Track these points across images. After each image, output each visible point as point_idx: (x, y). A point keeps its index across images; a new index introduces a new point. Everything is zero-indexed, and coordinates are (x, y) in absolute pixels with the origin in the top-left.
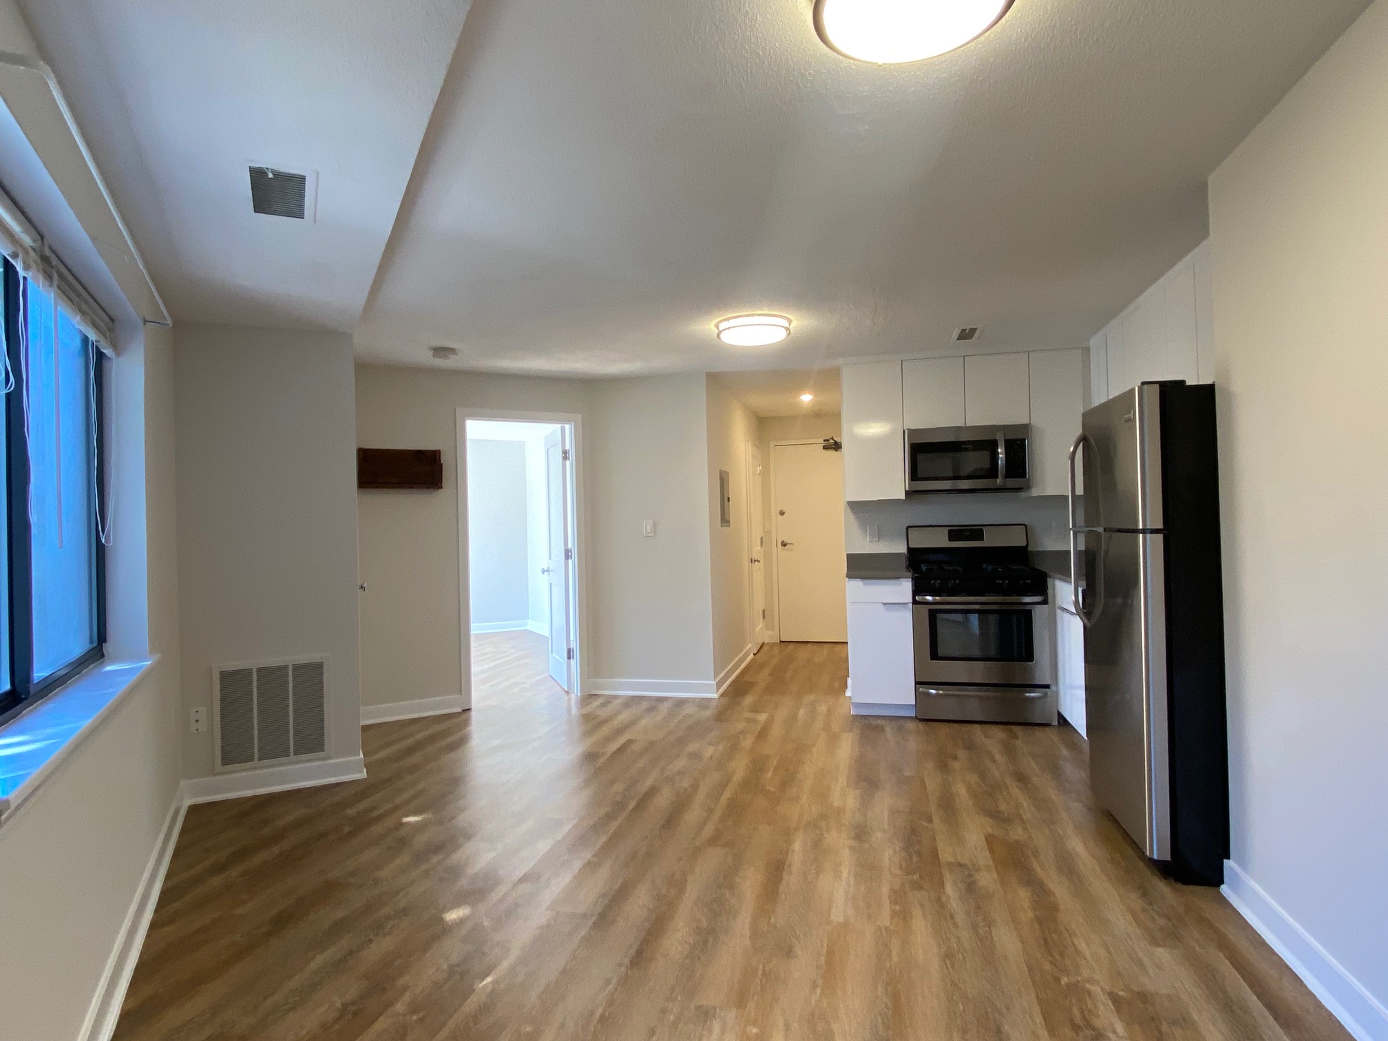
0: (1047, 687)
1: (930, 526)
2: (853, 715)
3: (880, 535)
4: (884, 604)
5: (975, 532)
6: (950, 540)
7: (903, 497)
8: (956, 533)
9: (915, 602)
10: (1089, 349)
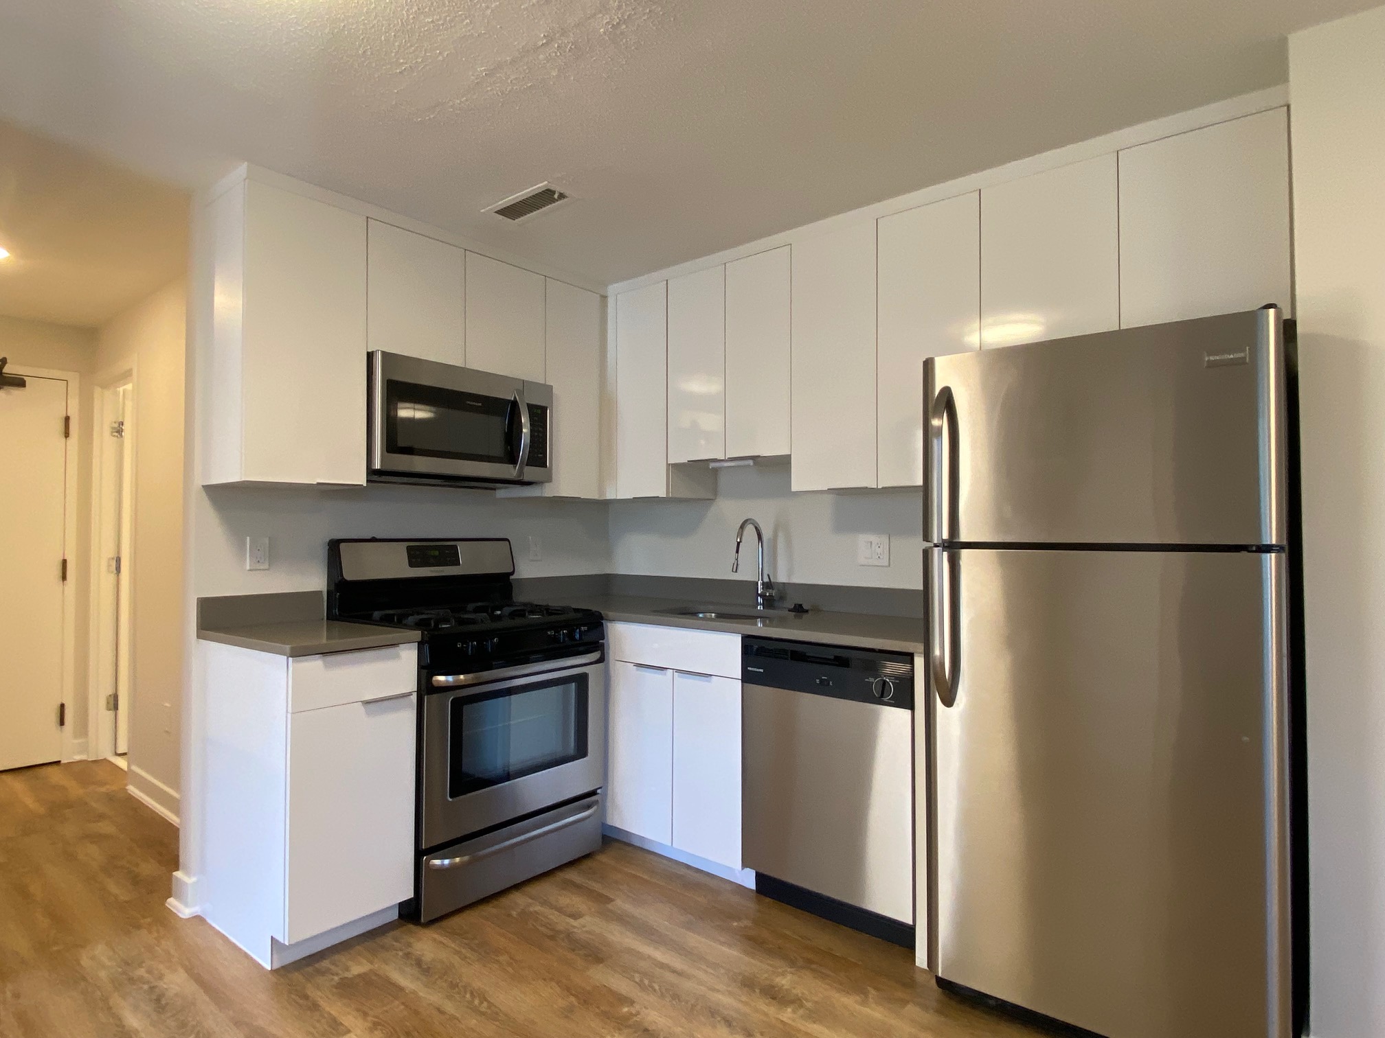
0: (593, 793)
1: (374, 540)
2: (273, 971)
3: (272, 555)
4: (367, 703)
5: (443, 551)
6: (411, 565)
7: (360, 479)
8: (420, 551)
9: (426, 688)
10: (604, 298)
